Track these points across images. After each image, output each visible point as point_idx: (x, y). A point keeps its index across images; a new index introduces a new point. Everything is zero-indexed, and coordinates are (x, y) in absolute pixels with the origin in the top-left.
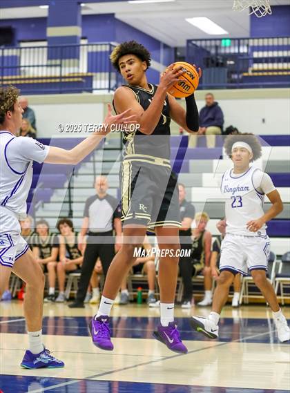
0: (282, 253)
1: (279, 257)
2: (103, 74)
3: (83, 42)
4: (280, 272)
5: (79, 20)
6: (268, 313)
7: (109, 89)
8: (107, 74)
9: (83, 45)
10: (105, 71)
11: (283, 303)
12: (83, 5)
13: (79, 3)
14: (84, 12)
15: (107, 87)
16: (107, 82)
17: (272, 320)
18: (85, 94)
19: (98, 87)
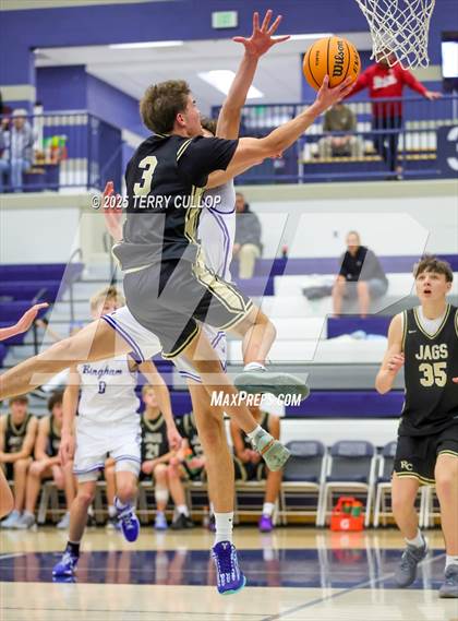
0: (382, 443)
1: (380, 449)
2: (78, 161)
3: (38, 110)
4: (381, 474)
5: (32, 75)
6: (367, 540)
7: (89, 186)
8: (85, 161)
9: (39, 116)
10: (82, 157)
11: (384, 523)
12: (37, 51)
13: (33, 49)
14: (39, 63)
15: (85, 182)
16: (85, 174)
17: (373, 551)
18: (48, 194)
19: (71, 182)
